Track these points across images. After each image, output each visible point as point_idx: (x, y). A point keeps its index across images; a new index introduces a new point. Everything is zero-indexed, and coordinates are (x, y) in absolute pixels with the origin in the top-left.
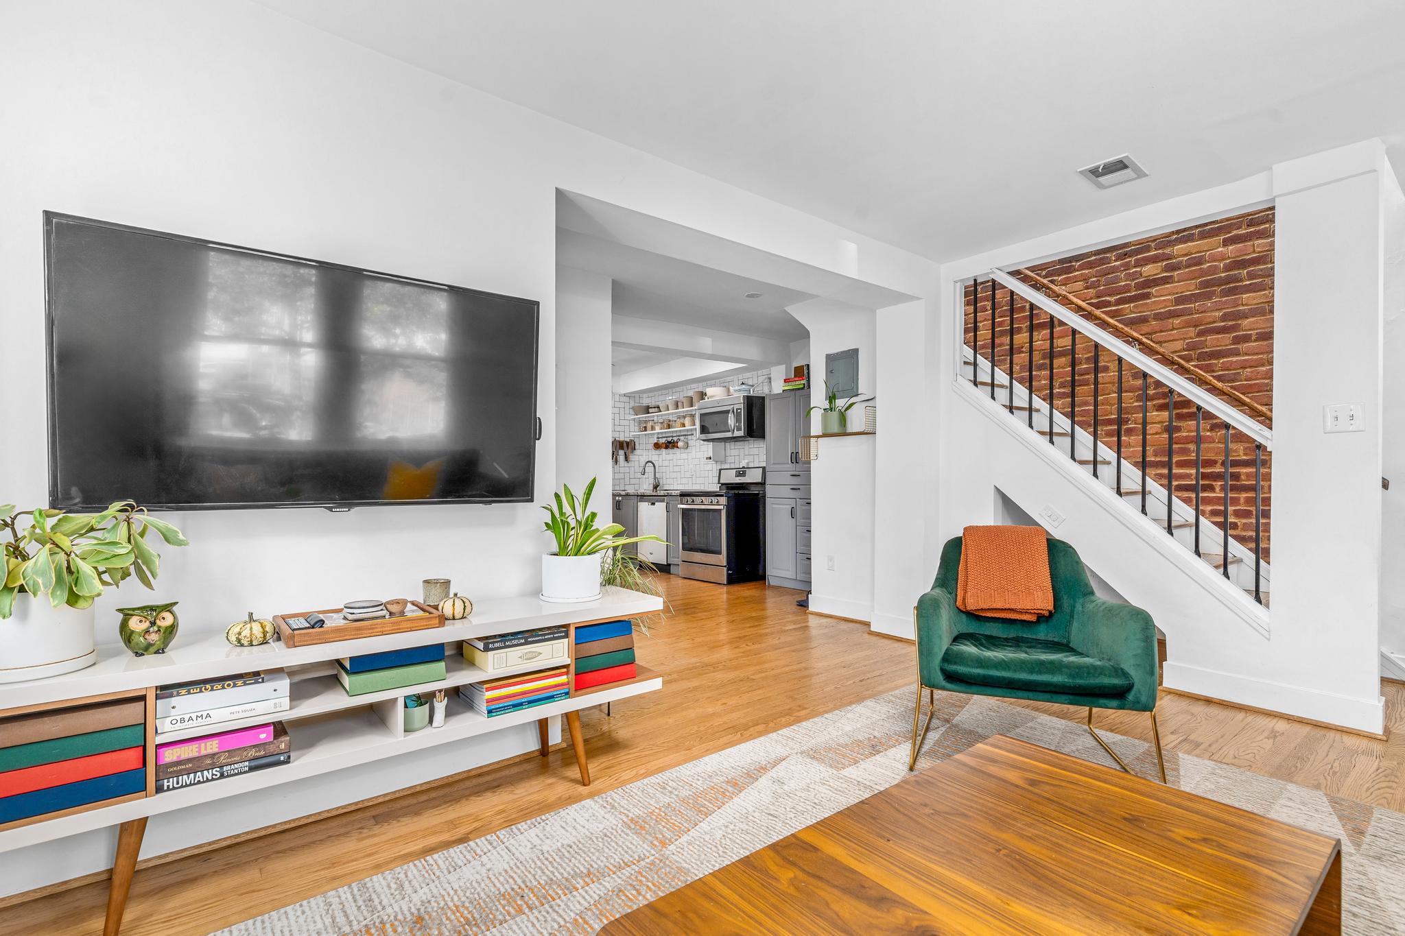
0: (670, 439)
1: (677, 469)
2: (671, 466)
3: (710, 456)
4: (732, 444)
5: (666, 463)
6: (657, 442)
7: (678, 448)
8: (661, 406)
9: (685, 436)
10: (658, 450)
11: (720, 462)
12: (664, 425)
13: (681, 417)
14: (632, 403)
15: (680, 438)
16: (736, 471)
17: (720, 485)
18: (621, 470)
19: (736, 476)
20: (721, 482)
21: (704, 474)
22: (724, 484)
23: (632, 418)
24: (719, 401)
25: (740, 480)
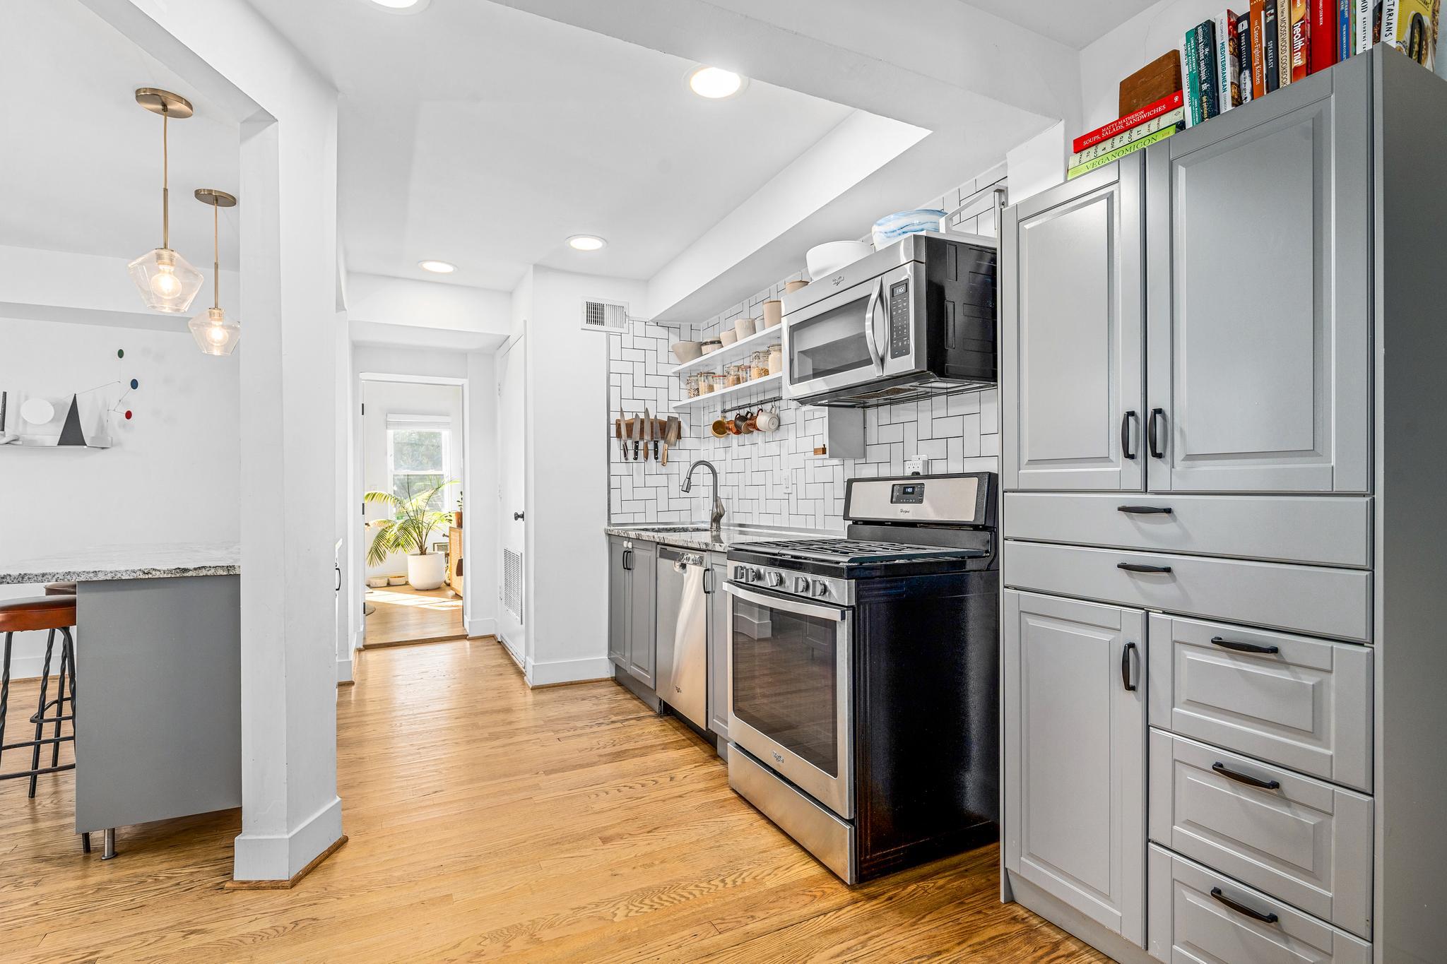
0: (743, 412)
1: (759, 478)
2: (749, 472)
3: (824, 445)
4: (884, 410)
5: (739, 466)
6: (720, 419)
7: (758, 430)
8: (723, 336)
9: (775, 401)
10: (722, 437)
11: (849, 463)
12: (731, 378)
13: (761, 355)
14: (674, 340)
15: (764, 407)
16: (894, 485)
17: (851, 522)
18: (651, 481)
19: (894, 500)
20: (851, 515)
21: (816, 491)
22: (856, 522)
23: (673, 371)
24: (840, 277)
25: (906, 512)
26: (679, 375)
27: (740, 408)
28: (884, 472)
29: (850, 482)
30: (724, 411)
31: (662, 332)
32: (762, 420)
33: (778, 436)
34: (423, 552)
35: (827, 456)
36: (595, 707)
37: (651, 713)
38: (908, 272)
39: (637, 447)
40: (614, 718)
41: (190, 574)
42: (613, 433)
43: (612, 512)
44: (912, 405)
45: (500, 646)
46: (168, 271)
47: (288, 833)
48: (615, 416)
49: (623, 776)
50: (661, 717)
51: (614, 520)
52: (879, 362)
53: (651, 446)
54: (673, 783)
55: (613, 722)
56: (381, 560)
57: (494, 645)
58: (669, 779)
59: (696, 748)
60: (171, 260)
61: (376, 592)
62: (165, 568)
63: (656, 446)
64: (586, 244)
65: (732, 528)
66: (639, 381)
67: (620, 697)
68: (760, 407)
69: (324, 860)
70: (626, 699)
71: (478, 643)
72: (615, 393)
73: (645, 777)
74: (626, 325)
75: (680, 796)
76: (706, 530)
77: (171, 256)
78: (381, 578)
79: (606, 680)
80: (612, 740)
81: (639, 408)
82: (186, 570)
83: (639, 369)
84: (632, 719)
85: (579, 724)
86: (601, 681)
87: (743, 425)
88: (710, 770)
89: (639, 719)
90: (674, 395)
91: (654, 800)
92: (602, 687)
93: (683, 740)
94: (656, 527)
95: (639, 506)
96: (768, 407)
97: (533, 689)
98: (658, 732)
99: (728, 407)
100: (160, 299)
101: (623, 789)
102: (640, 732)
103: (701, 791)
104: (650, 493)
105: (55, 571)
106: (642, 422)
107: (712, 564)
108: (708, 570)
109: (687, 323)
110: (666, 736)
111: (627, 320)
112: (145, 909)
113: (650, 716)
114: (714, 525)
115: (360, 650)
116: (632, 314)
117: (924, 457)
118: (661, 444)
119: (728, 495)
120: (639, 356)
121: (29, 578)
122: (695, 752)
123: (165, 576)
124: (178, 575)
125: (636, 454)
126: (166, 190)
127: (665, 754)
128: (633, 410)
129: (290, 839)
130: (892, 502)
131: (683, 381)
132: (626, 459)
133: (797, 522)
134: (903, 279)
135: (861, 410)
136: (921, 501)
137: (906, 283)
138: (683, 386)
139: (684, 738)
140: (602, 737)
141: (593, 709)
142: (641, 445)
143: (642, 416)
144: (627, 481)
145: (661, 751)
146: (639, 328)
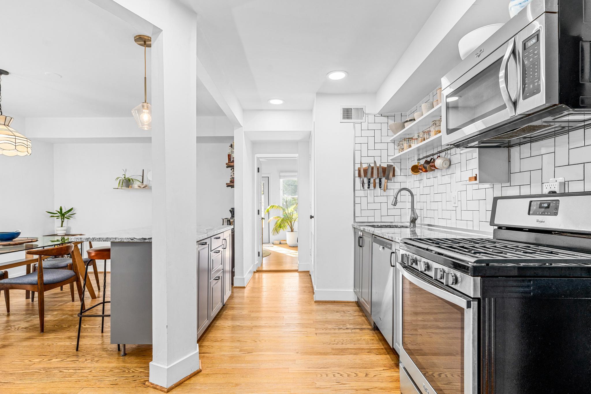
0: (429, 159)
1: (438, 198)
2: (432, 194)
3: (476, 175)
4: (525, 148)
5: (427, 191)
6: (416, 164)
7: (437, 169)
8: (416, 115)
9: (448, 150)
10: (418, 174)
11: (498, 186)
12: (420, 139)
13: (437, 122)
14: (391, 122)
15: (441, 154)
16: (531, 202)
17: (496, 227)
18: (377, 200)
19: (531, 212)
20: (495, 223)
21: (473, 205)
22: (500, 228)
23: (391, 139)
24: (481, 50)
25: (541, 222)
26: (394, 142)
27: (427, 157)
28: (525, 191)
29: (496, 200)
30: (419, 160)
31: (385, 119)
32: (438, 163)
33: (450, 171)
34: (292, 231)
35: (478, 181)
36: (341, 318)
37: (370, 327)
38: (539, 25)
39: (369, 182)
40: (348, 326)
41: (147, 241)
42: (357, 175)
43: (356, 216)
44: (551, 141)
45: (310, 277)
46: (146, 112)
47: (168, 366)
48: (358, 166)
49: (340, 366)
50: (374, 330)
51: (357, 220)
52: (511, 105)
53: (377, 181)
54: (367, 379)
55: (347, 329)
56: (278, 233)
57: (307, 276)
58: (365, 375)
59: (388, 356)
60: (147, 107)
61: (275, 246)
62: (138, 238)
63: (380, 181)
64: (337, 76)
65: (423, 226)
66: (371, 147)
67: (357, 314)
68: (438, 155)
69: (187, 380)
70: (359, 315)
71: (301, 274)
72: (358, 154)
73: (352, 370)
74: (364, 118)
75: (368, 390)
76: (407, 227)
77: (147, 105)
78: (278, 240)
79: (353, 302)
80: (342, 340)
81: (371, 161)
82: (145, 239)
83: (371, 140)
84: (358, 329)
85: (330, 326)
86: (350, 303)
87: (428, 166)
88: (392, 375)
89: (361, 329)
90: (391, 152)
91: (351, 388)
92: (348, 306)
93: (382, 348)
94: (379, 224)
95: (371, 213)
96: (443, 154)
97: (315, 302)
98: (369, 340)
99: (421, 157)
100: (143, 124)
101: (337, 375)
102: (359, 338)
103: (381, 389)
104: (377, 206)
105: (103, 237)
106: (372, 168)
107: (396, 249)
108: (393, 253)
109: (399, 113)
110: (373, 343)
111: (364, 115)
112: (117, 386)
113: (368, 329)
114: (412, 224)
115: (254, 272)
116: (367, 112)
117: (561, 179)
118: (384, 180)
119: (421, 207)
120: (371, 133)
121: (95, 240)
122: (385, 359)
123: (138, 241)
124: (143, 241)
125: (369, 185)
126: (145, 78)
127: (369, 356)
128: (367, 162)
129: (168, 369)
130: (529, 214)
131: (396, 145)
132: (364, 188)
133: (461, 225)
134: (534, 32)
135: (506, 150)
136: (556, 214)
137: (537, 35)
138: (396, 147)
139: (383, 347)
140: (338, 337)
141: (340, 318)
142: (372, 181)
143: (372, 165)
144: (364, 200)
145: (367, 353)
146: (371, 119)
